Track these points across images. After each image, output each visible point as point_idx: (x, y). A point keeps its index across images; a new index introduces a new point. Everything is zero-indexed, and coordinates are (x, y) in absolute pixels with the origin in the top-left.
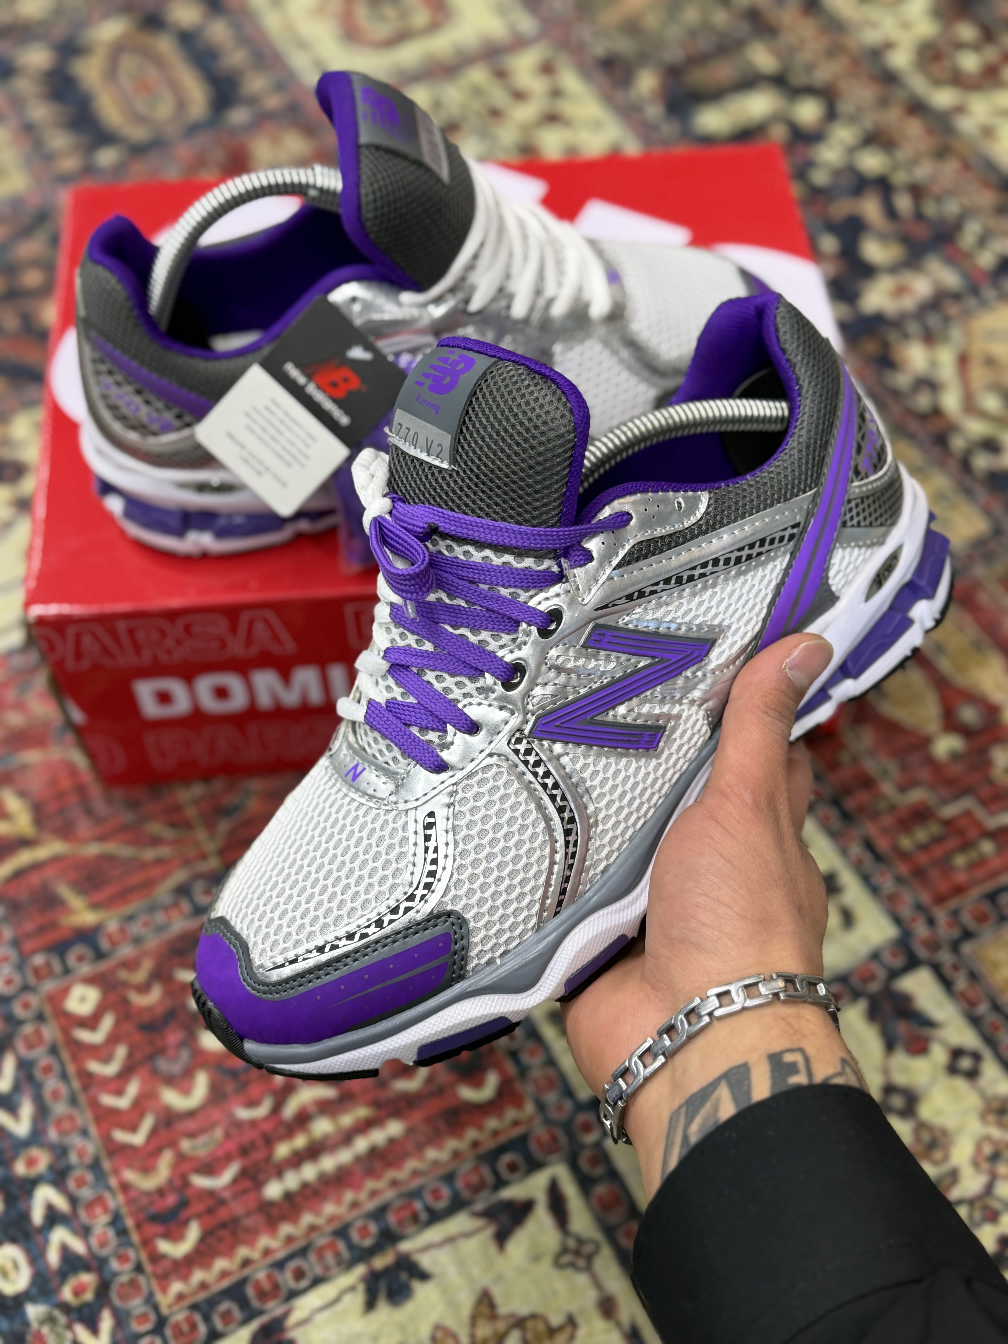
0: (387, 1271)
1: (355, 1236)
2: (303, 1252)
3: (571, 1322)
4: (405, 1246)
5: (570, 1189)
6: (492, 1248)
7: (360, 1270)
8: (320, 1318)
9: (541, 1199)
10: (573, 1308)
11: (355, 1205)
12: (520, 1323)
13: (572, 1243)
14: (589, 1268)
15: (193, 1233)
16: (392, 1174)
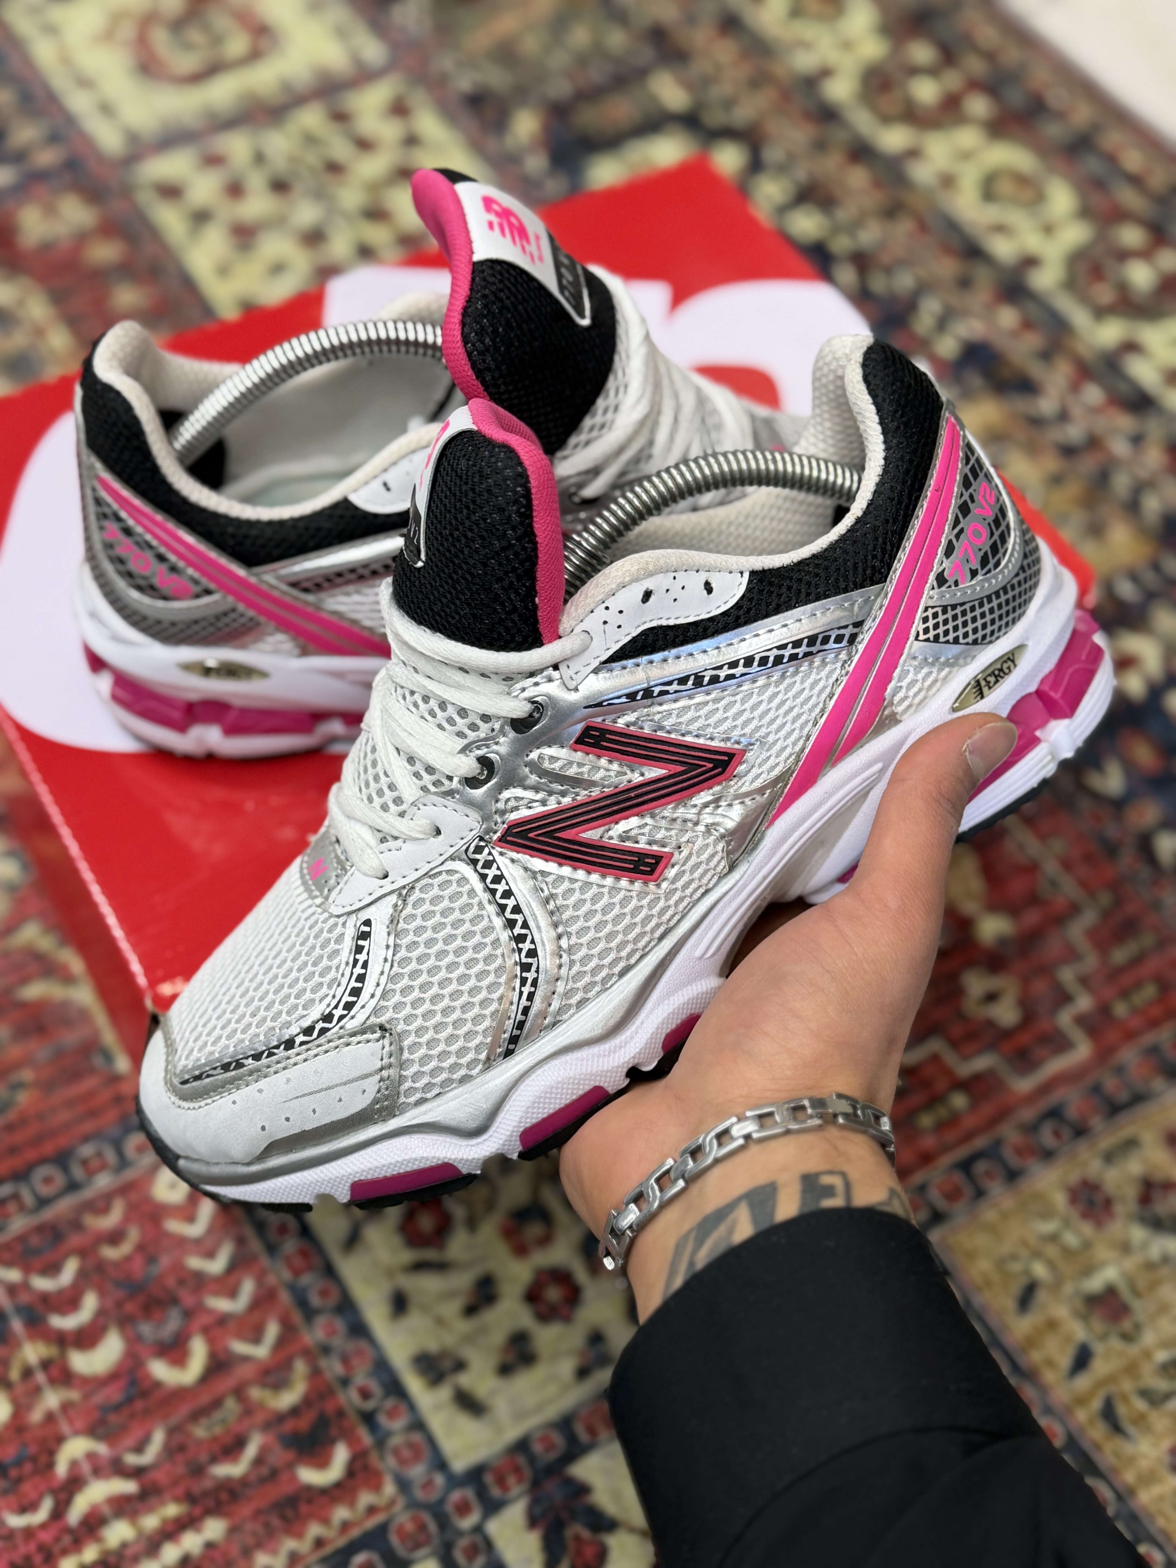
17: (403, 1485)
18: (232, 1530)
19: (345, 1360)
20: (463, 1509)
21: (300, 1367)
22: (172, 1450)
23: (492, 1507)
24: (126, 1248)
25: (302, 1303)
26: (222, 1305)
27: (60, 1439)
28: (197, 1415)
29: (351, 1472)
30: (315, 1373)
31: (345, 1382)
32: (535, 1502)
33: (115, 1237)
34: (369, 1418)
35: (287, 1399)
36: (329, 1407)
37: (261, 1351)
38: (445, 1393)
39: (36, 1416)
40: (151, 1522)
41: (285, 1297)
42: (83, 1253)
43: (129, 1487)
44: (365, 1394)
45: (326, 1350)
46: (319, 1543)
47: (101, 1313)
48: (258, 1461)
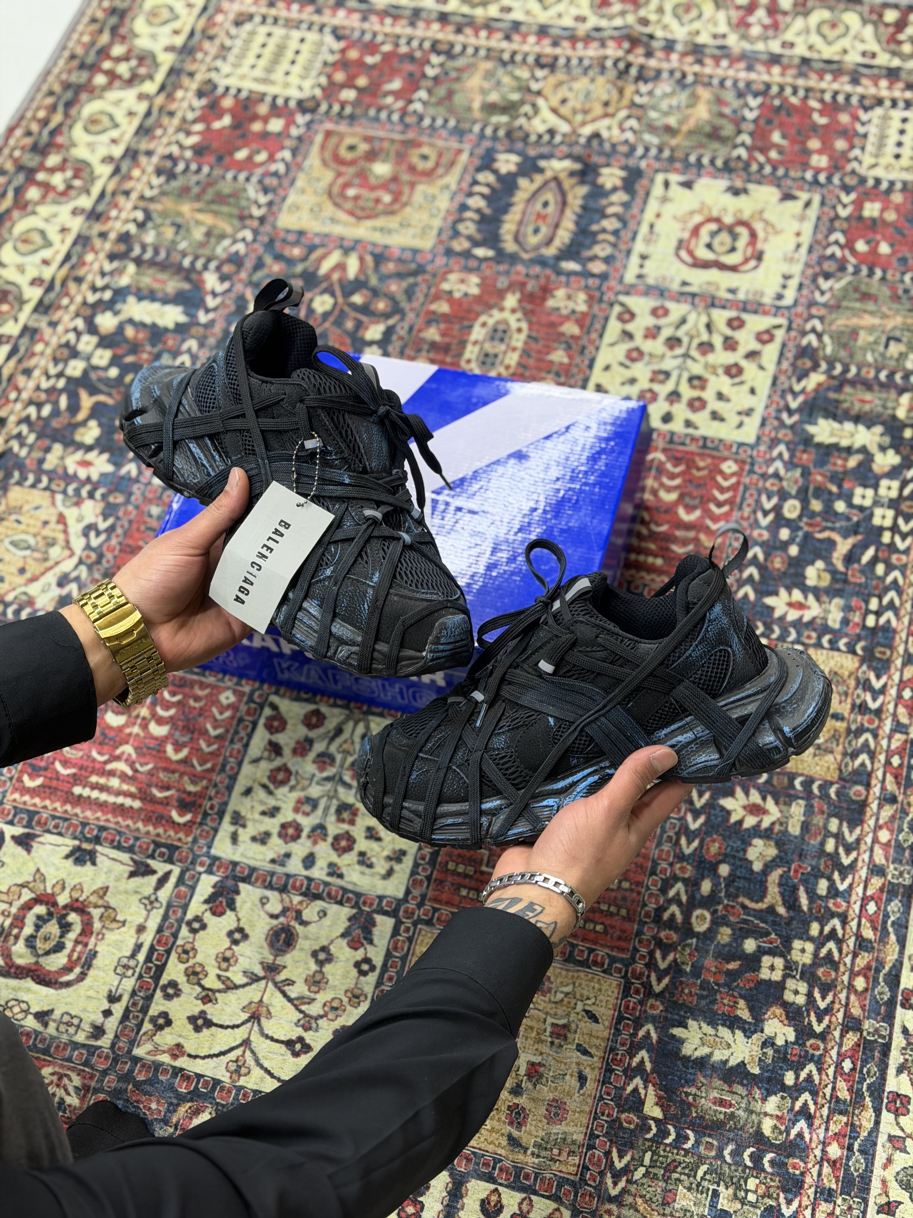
0: (85, 850)
1: (87, 829)
2: (66, 820)
3: (124, 923)
4: (98, 848)
5: (173, 879)
6: (126, 875)
7: (77, 843)
8: (48, 847)
9: (160, 874)
10: (129, 919)
11: (98, 819)
12: (107, 907)
13: (153, 898)
14: (149, 911)
15: (39, 781)
16: (120, 819)
17: (195, 841)
18: (141, 809)
19: (217, 793)
20: (202, 864)
21: (205, 783)
22: (150, 773)
23: (210, 872)
24: (197, 705)
25: (224, 766)
26: (203, 744)
27: (127, 742)
28: (165, 769)
29: (185, 824)
30: (207, 788)
31: (210, 799)
32: (221, 881)
33: (197, 699)
34: (206, 815)
35: (191, 788)
36: (199, 801)
37: (199, 768)
38: (232, 828)
39: (128, 731)
40: (125, 787)
41: (221, 759)
42: (185, 696)
43: (130, 772)
44: (212, 807)
45: (215, 785)
46: (158, 835)
47: (171, 718)
48: (166, 798)
